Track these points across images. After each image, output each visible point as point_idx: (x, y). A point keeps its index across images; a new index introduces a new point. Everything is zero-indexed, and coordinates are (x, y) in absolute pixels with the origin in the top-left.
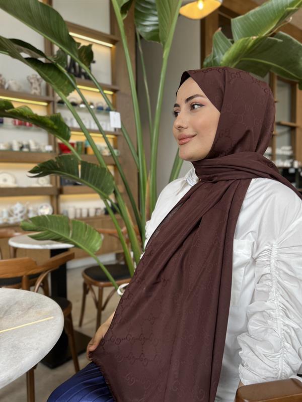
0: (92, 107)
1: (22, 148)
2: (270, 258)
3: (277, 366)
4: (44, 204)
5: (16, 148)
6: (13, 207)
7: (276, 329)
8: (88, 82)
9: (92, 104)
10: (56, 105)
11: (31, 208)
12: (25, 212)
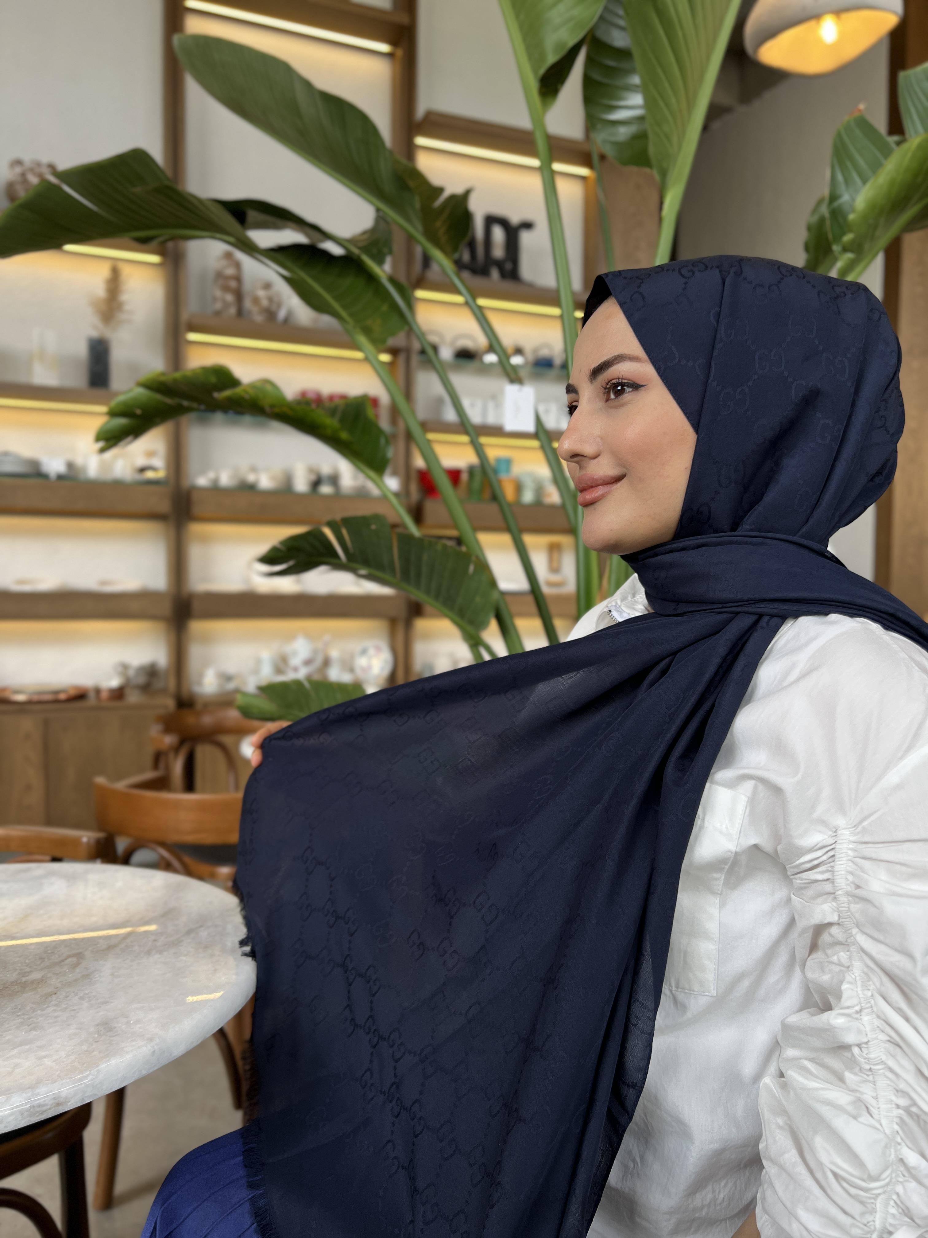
0: (516, 360)
1: (316, 484)
2: (832, 872)
3: (869, 1218)
4: (370, 644)
5: (301, 485)
6: (288, 648)
7: (873, 1102)
8: (508, 285)
9: (519, 351)
10: (415, 359)
11: (334, 653)
12: (319, 662)
